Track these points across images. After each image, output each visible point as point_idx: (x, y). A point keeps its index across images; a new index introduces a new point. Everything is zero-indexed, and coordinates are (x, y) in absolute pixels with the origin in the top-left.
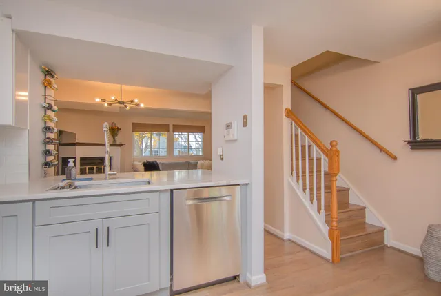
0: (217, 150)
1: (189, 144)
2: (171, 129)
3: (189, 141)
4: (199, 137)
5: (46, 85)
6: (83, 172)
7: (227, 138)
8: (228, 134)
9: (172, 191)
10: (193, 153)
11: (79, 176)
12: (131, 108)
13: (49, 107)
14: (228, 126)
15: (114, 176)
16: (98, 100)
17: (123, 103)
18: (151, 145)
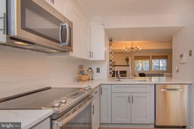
0: (175, 68)
1: (159, 65)
2: (151, 57)
3: (159, 64)
4: (164, 61)
5: (110, 45)
6: (122, 76)
7: (181, 62)
8: (181, 60)
9: (155, 85)
10: (161, 69)
11: (121, 78)
12: (136, 50)
13: (111, 53)
14: (181, 56)
15: (132, 78)
16: (124, 48)
17: (133, 48)
18: (142, 65)
